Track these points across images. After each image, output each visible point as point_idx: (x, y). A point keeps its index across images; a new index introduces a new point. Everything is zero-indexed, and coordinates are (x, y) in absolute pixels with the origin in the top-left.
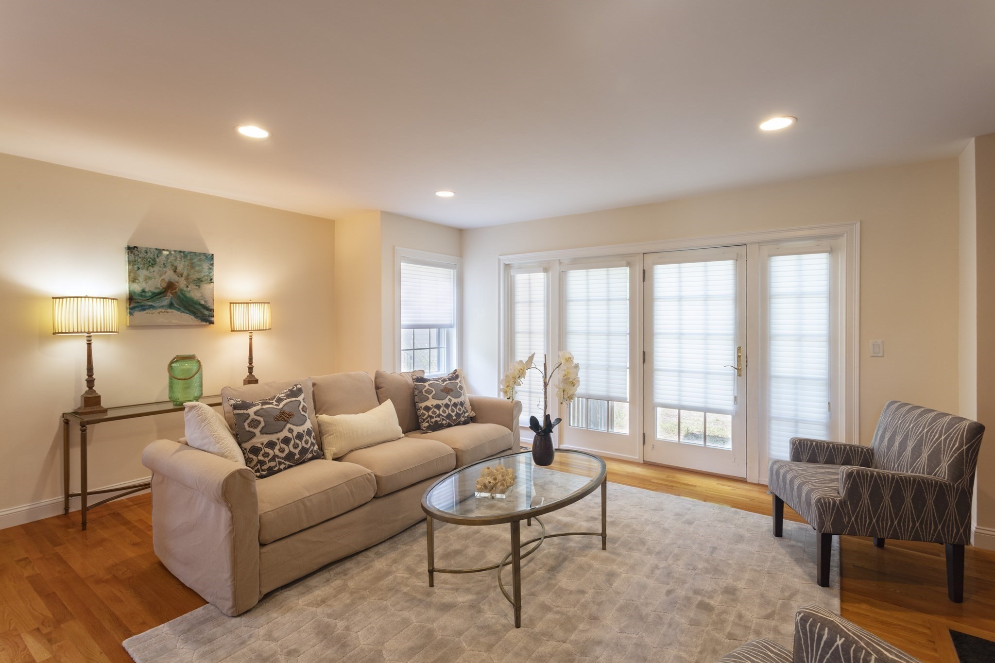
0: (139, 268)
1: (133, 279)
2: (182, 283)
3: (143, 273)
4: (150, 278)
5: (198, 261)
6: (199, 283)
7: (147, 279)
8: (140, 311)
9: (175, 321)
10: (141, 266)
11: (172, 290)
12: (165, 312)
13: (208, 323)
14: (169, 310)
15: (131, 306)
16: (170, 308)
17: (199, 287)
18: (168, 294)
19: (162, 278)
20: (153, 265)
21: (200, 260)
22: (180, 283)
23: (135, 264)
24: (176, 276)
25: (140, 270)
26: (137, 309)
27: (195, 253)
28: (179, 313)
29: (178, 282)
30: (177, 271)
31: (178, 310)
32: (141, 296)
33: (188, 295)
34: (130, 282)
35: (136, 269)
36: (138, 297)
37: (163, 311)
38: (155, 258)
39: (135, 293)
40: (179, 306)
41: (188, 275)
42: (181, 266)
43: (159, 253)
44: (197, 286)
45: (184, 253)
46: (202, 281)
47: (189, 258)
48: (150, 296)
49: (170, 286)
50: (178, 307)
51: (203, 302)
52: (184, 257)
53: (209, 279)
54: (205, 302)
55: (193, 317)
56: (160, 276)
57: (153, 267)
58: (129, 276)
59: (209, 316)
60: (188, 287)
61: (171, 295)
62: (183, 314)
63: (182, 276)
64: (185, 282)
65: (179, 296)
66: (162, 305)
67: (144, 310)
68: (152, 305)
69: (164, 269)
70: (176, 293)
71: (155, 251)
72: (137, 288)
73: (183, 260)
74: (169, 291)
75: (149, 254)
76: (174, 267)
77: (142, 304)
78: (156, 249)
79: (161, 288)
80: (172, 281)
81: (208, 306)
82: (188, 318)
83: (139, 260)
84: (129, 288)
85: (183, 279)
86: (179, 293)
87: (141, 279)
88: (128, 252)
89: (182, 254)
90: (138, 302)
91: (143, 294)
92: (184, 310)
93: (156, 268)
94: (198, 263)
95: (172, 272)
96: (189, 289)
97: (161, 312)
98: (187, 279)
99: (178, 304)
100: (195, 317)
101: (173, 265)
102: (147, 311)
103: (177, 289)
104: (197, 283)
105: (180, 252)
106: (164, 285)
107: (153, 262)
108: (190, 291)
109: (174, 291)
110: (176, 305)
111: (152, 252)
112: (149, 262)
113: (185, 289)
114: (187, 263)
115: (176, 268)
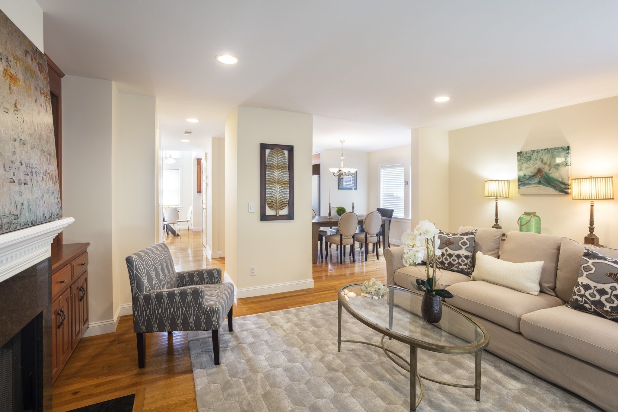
0: (522, 163)
1: (520, 170)
2: (546, 169)
3: (525, 165)
4: (528, 168)
5: (557, 153)
6: (558, 167)
7: (527, 168)
8: (523, 186)
9: (542, 192)
10: (524, 162)
11: (541, 173)
12: (536, 186)
13: (564, 194)
14: (539, 185)
15: (519, 183)
16: (539, 184)
17: (558, 169)
18: (538, 176)
19: (534, 167)
20: (529, 160)
21: (559, 152)
22: (545, 168)
23: (521, 161)
24: (543, 165)
25: (523, 164)
26: (521, 185)
27: (555, 149)
28: (544, 187)
29: (543, 168)
30: (544, 161)
31: (544, 185)
32: (524, 178)
33: (550, 176)
34: (519, 171)
35: (521, 163)
36: (522, 179)
37: (535, 186)
38: (531, 156)
39: (520, 177)
40: (545, 183)
41: (550, 163)
42: (546, 158)
43: (533, 153)
44: (556, 169)
45: (547, 150)
46: (559, 166)
47: (551, 152)
48: (528, 178)
49: (539, 171)
50: (543, 183)
51: (560, 180)
52: (548, 152)
53: (565, 164)
54: (562, 179)
55: (553, 189)
56: (534, 166)
57: (529, 161)
58: (518, 168)
59: (565, 189)
60: (550, 170)
61: (539, 176)
62: (547, 187)
63: (546, 164)
64: (548, 168)
65: (544, 177)
66: (534, 182)
67: (525, 185)
68: (529, 183)
69: (536, 161)
70: (542, 175)
71: (531, 152)
72: (522, 174)
73: (547, 154)
74: (539, 174)
75: (528, 154)
76: (541, 159)
77: (524, 182)
78: (531, 151)
79: (534, 173)
80: (541, 168)
81: (564, 182)
82: (551, 190)
83: (523, 159)
84: (518, 174)
85: (547, 166)
86: (544, 175)
87: (524, 169)
88: (518, 156)
89: (546, 151)
90: (522, 182)
91: (525, 177)
92: (547, 185)
93: (531, 162)
94: (557, 154)
95: (540, 162)
96: (551, 172)
97: (534, 186)
98: (549, 165)
99: (544, 182)
100: (554, 189)
101: (540, 158)
102: (527, 186)
103: (543, 172)
104: (556, 167)
105: (545, 149)
106: (536, 171)
107: (529, 159)
108: (551, 173)
109: (541, 174)
110: (542, 182)
111: (529, 152)
112: (528, 159)
113: (548, 172)
114: (549, 156)
115: (543, 160)
